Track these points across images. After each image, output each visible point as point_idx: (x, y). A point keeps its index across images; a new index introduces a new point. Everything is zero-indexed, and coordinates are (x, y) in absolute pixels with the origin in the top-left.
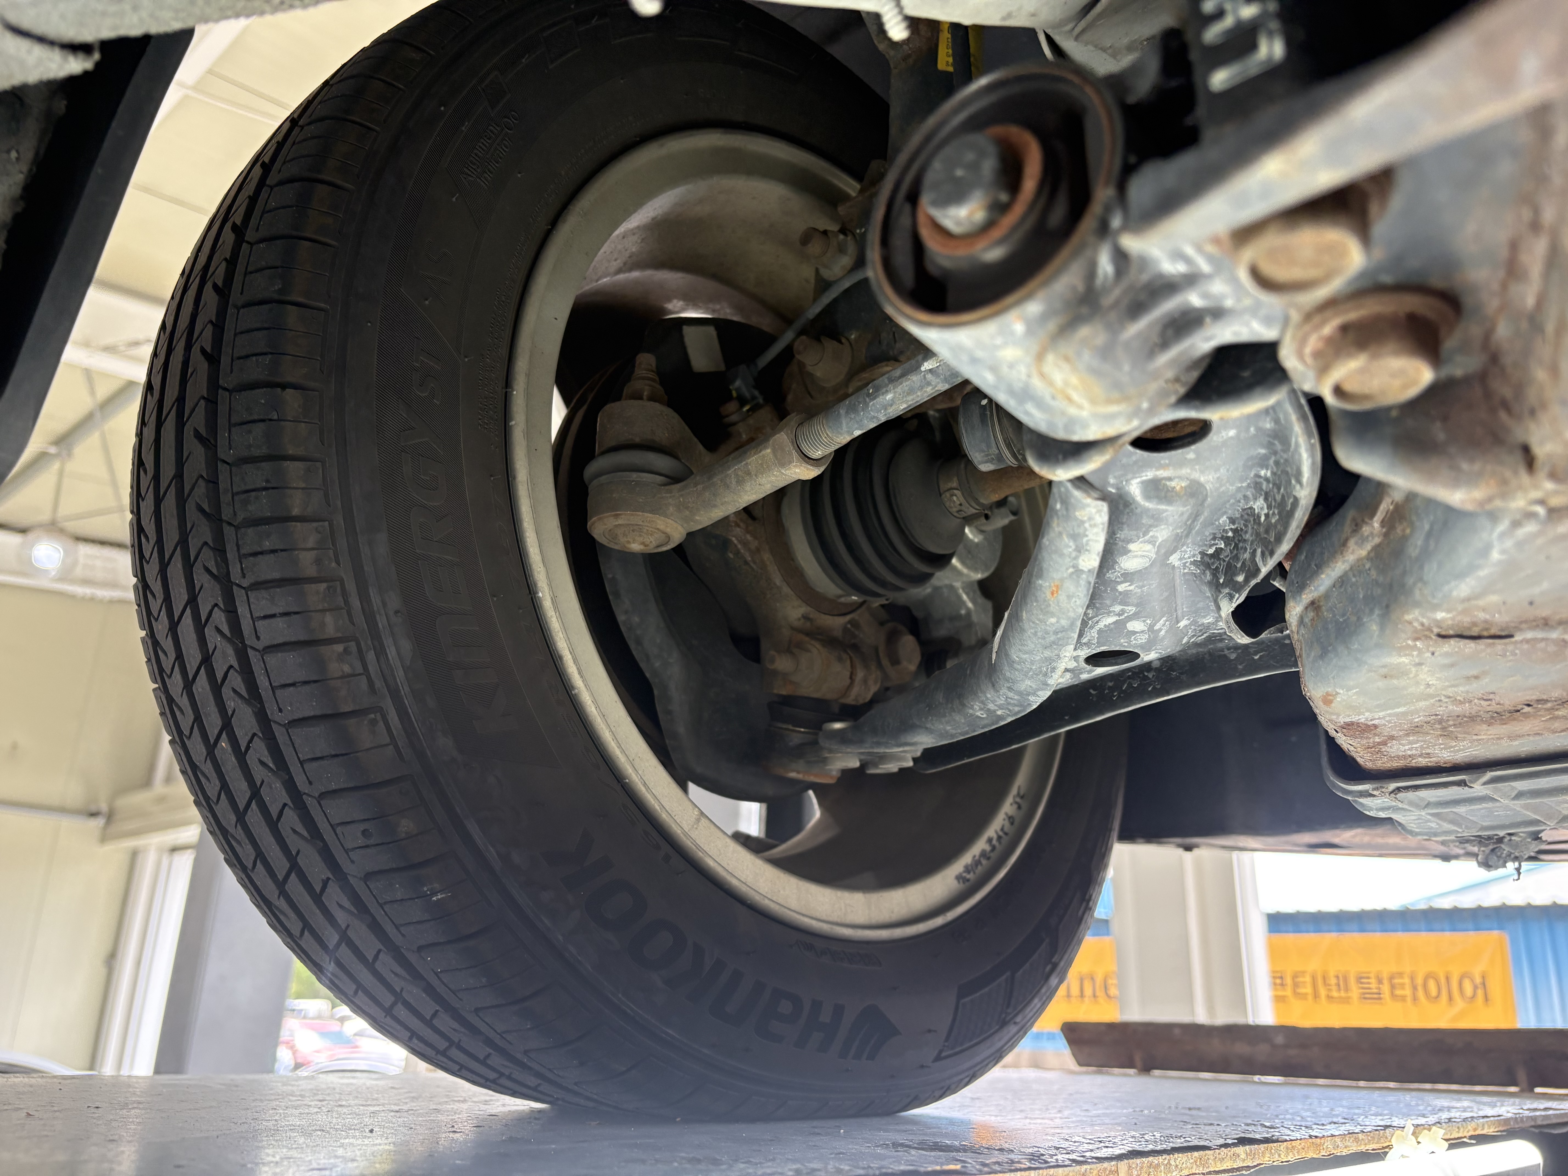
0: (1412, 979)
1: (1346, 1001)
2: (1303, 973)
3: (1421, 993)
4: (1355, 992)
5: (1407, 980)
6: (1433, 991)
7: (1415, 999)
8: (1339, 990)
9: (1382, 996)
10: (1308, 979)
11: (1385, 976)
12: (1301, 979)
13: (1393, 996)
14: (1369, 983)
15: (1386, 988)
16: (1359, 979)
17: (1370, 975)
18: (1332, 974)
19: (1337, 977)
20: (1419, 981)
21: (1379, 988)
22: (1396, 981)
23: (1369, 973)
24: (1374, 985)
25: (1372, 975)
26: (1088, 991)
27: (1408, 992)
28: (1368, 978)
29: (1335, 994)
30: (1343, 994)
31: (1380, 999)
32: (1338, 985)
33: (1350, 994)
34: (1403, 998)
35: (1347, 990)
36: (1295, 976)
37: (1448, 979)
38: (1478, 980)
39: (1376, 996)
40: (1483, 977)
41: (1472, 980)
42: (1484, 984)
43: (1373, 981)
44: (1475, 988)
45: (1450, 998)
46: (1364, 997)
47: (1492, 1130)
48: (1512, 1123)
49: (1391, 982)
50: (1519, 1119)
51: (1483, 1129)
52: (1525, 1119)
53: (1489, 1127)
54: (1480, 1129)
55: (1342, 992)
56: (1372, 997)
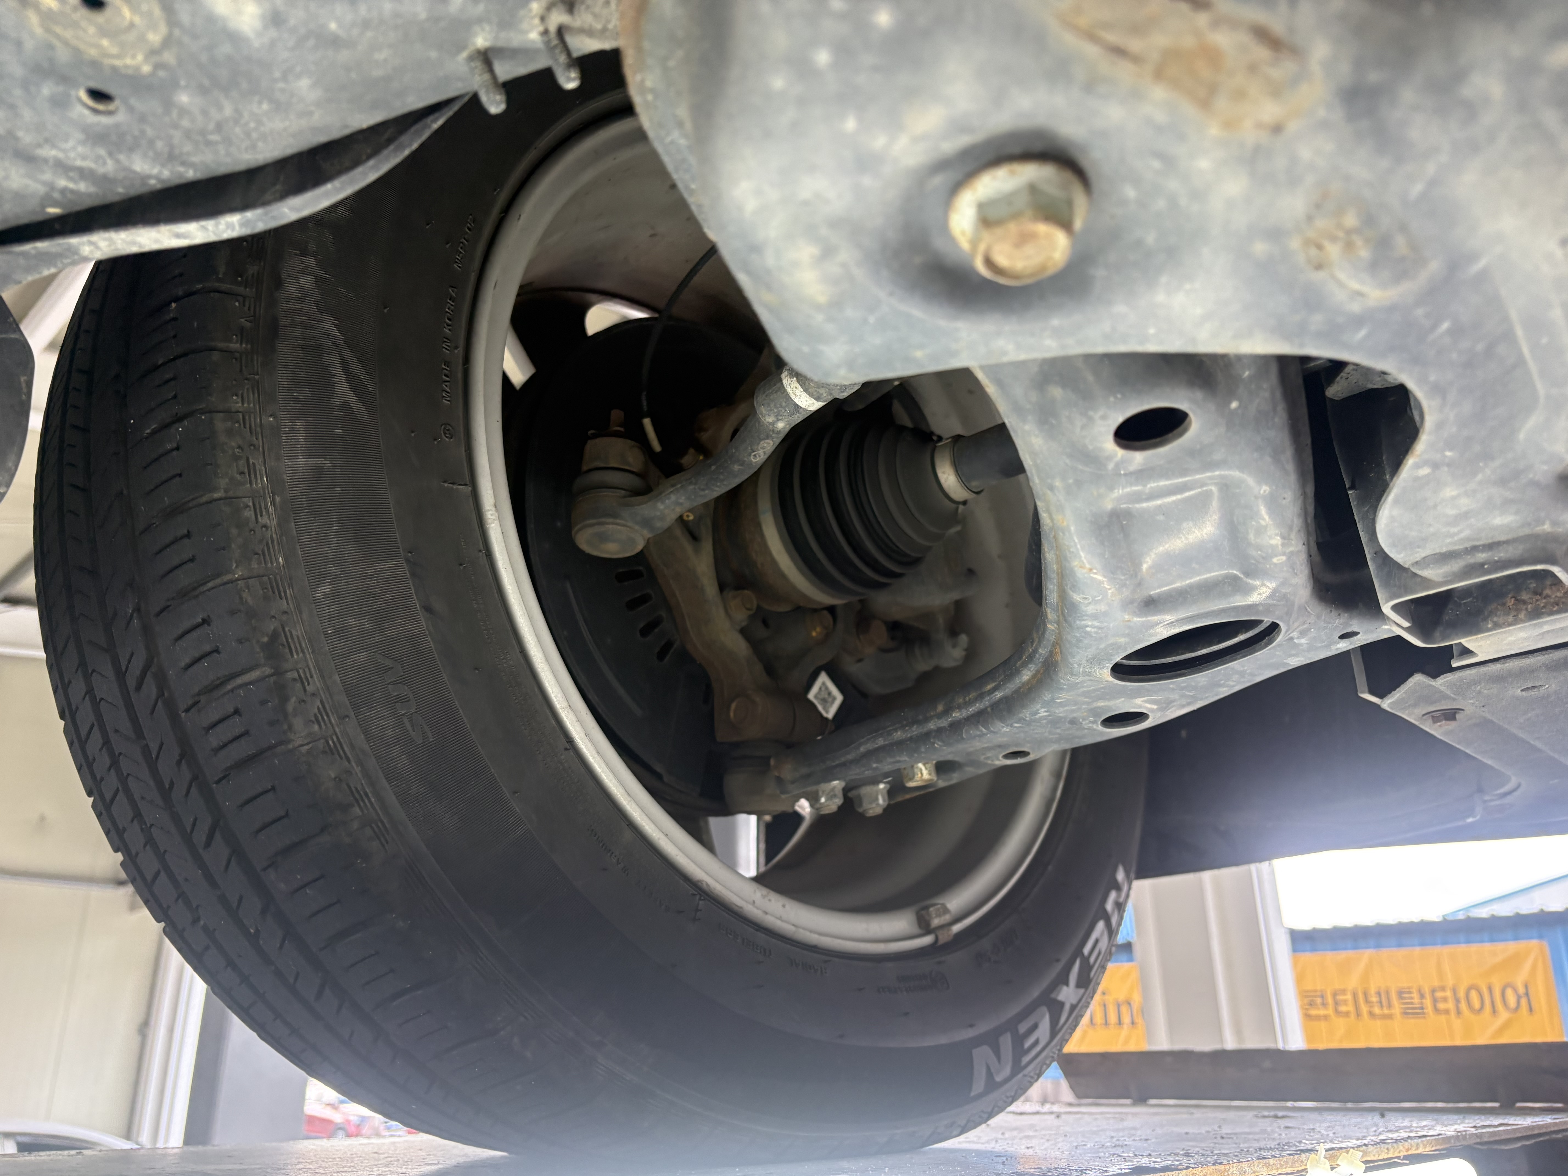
0: (1455, 991)
1: (1390, 1017)
2: (1344, 991)
3: (1463, 1006)
4: (1397, 1009)
5: (1449, 994)
6: (1477, 1004)
7: (1459, 1012)
8: (1382, 1006)
9: (1425, 1011)
10: (1349, 997)
11: (1427, 990)
12: (1340, 997)
13: (1436, 1010)
14: (1412, 998)
15: (1428, 1002)
16: (1400, 994)
17: (1411, 990)
18: (1373, 991)
19: (1379, 994)
20: (1461, 994)
21: (1422, 1003)
22: (1439, 994)
23: (1409, 988)
24: (1416, 1000)
25: (1414, 990)
26: (1126, 1020)
27: (1451, 1005)
28: (1410, 993)
29: (1377, 1010)
30: (1386, 1011)
31: (1424, 1013)
32: (1381, 1002)
33: (1393, 1011)
34: (1447, 1012)
35: (1390, 1006)
36: (1334, 994)
37: (1490, 989)
38: (1521, 990)
39: (1418, 1011)
40: (1526, 986)
41: (1515, 990)
42: (1527, 994)
43: (1415, 995)
44: (1519, 998)
45: (1494, 1011)
46: (1405, 1014)
47: (1427, 1150)
48: (1452, 1141)
49: (1433, 995)
50: (1461, 1137)
51: (1417, 1148)
52: (1468, 1137)
53: (1425, 1146)
54: (1414, 1149)
55: (1385, 1008)
56: (1413, 1012)
